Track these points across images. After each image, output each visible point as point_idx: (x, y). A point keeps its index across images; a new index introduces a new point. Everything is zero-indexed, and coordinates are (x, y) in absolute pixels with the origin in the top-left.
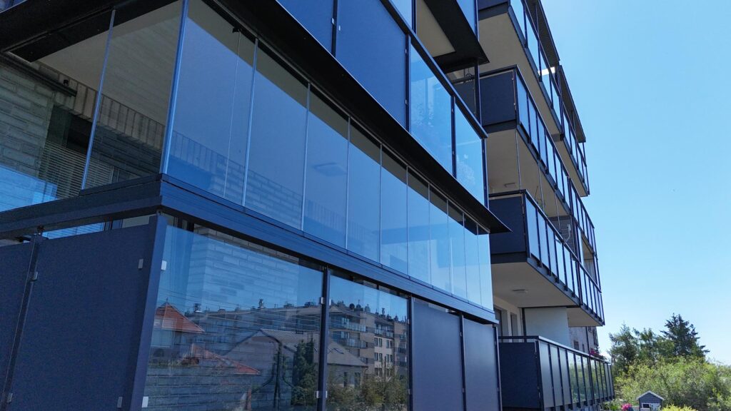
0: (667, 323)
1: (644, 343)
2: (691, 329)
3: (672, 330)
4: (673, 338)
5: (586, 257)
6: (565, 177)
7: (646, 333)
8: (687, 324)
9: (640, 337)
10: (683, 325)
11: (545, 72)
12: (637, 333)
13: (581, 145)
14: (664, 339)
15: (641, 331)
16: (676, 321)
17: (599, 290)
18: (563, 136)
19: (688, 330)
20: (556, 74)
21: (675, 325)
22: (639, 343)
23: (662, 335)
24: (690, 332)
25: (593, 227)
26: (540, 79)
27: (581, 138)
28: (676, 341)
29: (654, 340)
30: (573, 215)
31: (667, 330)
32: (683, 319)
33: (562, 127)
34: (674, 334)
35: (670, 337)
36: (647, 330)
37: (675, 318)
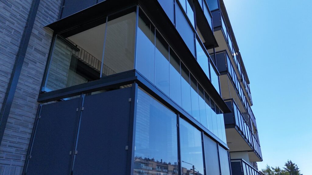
0: (286, 164)
1: (276, 173)
2: (296, 167)
3: (288, 167)
4: (288, 171)
5: (254, 131)
6: (244, 97)
7: (277, 169)
8: (294, 164)
9: (274, 171)
10: (292, 165)
11: (235, 54)
12: (273, 169)
13: (248, 85)
14: (284, 171)
15: (275, 168)
16: (289, 163)
17: (260, 146)
18: (242, 80)
19: (294, 167)
20: (238, 55)
21: (289, 165)
22: (274, 173)
23: (284, 169)
24: (296, 168)
25: (255, 119)
26: (233, 56)
27: (248, 82)
28: (290, 172)
29: (281, 172)
30: (248, 112)
31: (286, 167)
32: (292, 162)
33: (242, 76)
34: (289, 169)
35: (287, 170)
36: (277, 167)
37: (289, 162)
